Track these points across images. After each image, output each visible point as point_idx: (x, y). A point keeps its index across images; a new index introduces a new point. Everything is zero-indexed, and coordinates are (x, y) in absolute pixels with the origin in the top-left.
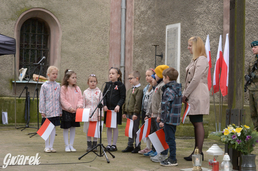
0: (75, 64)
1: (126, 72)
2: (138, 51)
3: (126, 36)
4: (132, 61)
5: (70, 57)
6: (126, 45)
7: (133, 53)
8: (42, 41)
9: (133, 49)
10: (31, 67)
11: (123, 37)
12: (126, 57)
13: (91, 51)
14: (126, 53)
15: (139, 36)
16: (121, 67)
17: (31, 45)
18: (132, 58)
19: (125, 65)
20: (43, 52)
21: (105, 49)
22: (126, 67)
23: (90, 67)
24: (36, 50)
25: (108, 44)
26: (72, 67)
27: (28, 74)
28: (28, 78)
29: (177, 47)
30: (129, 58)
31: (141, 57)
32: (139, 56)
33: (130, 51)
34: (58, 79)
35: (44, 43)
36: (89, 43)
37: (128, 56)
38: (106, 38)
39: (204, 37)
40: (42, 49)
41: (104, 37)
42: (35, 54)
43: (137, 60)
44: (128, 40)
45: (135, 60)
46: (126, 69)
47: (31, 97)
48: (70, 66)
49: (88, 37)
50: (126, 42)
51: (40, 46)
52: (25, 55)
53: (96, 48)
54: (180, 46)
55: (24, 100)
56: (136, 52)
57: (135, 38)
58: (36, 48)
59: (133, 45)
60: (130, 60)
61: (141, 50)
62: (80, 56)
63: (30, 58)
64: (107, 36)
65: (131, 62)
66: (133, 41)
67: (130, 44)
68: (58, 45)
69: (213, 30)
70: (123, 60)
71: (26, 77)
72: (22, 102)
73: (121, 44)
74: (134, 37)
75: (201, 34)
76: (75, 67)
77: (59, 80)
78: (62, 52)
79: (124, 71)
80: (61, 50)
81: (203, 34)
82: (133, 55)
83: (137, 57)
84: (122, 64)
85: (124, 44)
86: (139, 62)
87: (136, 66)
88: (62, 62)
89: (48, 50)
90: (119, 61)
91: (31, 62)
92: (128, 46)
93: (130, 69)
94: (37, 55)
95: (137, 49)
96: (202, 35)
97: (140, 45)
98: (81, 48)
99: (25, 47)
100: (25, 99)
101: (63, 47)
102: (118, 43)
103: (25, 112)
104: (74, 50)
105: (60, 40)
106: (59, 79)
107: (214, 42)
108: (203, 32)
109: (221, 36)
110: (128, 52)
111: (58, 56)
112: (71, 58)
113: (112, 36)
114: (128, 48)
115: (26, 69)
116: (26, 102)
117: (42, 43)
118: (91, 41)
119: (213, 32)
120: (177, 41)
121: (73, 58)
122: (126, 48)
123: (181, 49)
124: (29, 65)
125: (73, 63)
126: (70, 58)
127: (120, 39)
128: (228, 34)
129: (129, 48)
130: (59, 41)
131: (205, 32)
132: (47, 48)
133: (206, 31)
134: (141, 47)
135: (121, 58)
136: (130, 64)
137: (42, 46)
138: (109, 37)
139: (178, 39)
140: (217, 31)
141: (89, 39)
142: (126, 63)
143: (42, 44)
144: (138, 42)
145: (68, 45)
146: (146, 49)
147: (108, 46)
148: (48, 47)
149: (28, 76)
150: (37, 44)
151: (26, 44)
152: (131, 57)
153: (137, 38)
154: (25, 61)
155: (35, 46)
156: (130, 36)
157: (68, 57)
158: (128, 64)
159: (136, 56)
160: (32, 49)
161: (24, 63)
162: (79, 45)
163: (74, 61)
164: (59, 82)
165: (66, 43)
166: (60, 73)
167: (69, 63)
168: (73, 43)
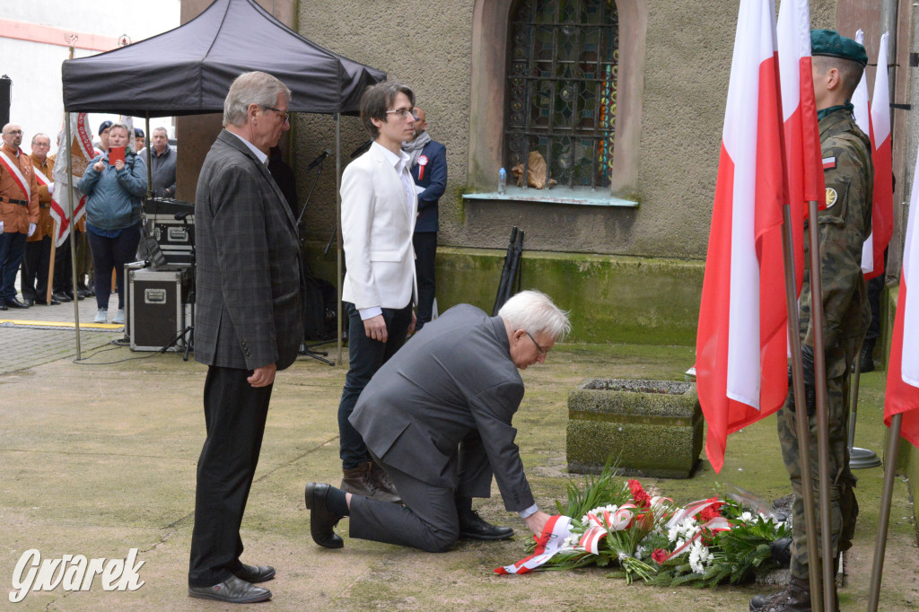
0: (698, 132)
5: (677, 108)
26: (685, 145)
34: (632, 189)
40: (597, 79)
55: (501, 258)
68: (633, 63)
72: (495, 265)
76: (698, 145)
77: (633, 192)
78: (648, 88)
80: (642, 83)
88: (647, 126)
101: (651, 70)
104: (693, 82)
105: (639, 45)
106: (634, 187)
111: (634, 104)
113: (848, 25)
116: (504, 267)
121: (687, 109)
125: (690, 130)
126: (677, 112)
145: (671, 65)
157: (669, 109)
162: (715, 62)
163: (692, 122)
164: (632, 198)
165: (664, 56)
166: (639, 165)
167: (675, 130)
168: (690, 57)
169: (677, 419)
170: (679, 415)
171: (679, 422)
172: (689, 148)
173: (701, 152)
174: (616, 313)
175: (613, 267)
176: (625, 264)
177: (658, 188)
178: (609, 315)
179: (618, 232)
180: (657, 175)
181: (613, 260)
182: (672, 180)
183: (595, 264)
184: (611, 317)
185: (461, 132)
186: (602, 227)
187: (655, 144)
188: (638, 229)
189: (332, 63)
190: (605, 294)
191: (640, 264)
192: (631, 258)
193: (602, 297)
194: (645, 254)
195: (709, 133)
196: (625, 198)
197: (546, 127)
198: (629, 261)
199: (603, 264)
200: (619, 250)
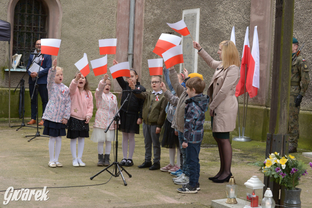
0: (77, 50)
1: (135, 60)
2: (149, 37)
3: (135, 19)
4: (142, 48)
5: (71, 42)
6: (135, 30)
7: (143, 39)
8: (40, 22)
9: (143, 34)
10: (26, 53)
11: (132, 20)
12: (135, 43)
13: (95, 36)
14: (135, 39)
15: (150, 20)
16: (129, 55)
17: (27, 27)
18: (141, 45)
19: (133, 52)
20: (41, 35)
21: (111, 33)
22: (134, 55)
23: (93, 54)
24: (32, 33)
25: (114, 28)
27: (22, 61)
28: (23, 66)
29: (195, 36)
30: (138, 45)
31: (153, 45)
32: (150, 43)
33: (139, 36)
35: (41, 25)
36: (93, 27)
37: (137, 42)
38: (112, 20)
39: (227, 27)
40: (39, 32)
41: (111, 19)
42: (31, 37)
43: (147, 48)
44: (138, 24)
45: (145, 47)
46: (134, 57)
47: (26, 88)
48: (71, 53)
49: (92, 20)
50: (135, 26)
51: (37, 28)
52: (19, 39)
53: (101, 32)
54: (198, 35)
56: (146, 38)
57: (146, 22)
58: (32, 31)
59: (143, 30)
60: (139, 47)
61: (152, 37)
62: (83, 41)
63: (25, 42)
64: (114, 19)
65: (140, 49)
66: (143, 26)
67: (140, 28)
68: (57, 28)
69: (238, 20)
70: (131, 47)
71: (20, 65)
72: (16, 93)
73: (130, 28)
74: (145, 20)
75: (224, 23)
76: (77, 54)
79: (132, 59)
80: (60, 34)
81: (226, 23)
82: (143, 41)
83: (148, 44)
84: (130, 52)
85: (133, 29)
86: (150, 50)
87: (146, 54)
89: (46, 34)
90: (127, 48)
91: (26, 47)
92: (138, 31)
93: (139, 58)
94: (33, 39)
95: (147, 35)
96: (225, 25)
97: (152, 31)
98: (84, 32)
99: (19, 30)
100: (19, 91)
101: (63, 30)
102: (127, 27)
103: (19, 105)
104: (76, 35)
105: (60, 22)
107: (238, 33)
108: (226, 20)
109: (248, 27)
110: (138, 38)
113: (120, 19)
114: (137, 33)
115: (21, 55)
116: (20, 94)
117: (40, 25)
118: (96, 24)
119: (238, 22)
120: (195, 29)
121: (74, 43)
122: (135, 33)
123: (199, 38)
124: (24, 51)
125: (75, 50)
126: (71, 44)
127: (128, 22)
128: (256, 27)
129: (139, 33)
130: (58, 23)
131: (228, 21)
132: (44, 31)
133: (230, 19)
134: (152, 32)
135: (129, 45)
136: (139, 52)
137: (39, 29)
138: (116, 20)
139: (197, 26)
140: (243, 21)
141: (93, 21)
142: (134, 50)
143: (40, 27)
144: (149, 27)
145: (69, 29)
146: (158, 35)
147: (115, 30)
148: (46, 30)
149: (23, 64)
150: (34, 26)
151: (21, 26)
152: (140, 43)
153: (148, 22)
154: (19, 45)
155: (31, 28)
156: (140, 20)
157: (69, 43)
158: (137, 51)
159: (146, 42)
160: (27, 31)
161: (19, 47)
162: (82, 29)
163: (75, 47)
165: (67, 26)
167: (70, 49)
168: (75, 27)
172: (74, 55)
173: (78, 56)
177: (65, 68)
180: (65, 63)
182: (69, 65)
187: (64, 54)
195: (80, 51)
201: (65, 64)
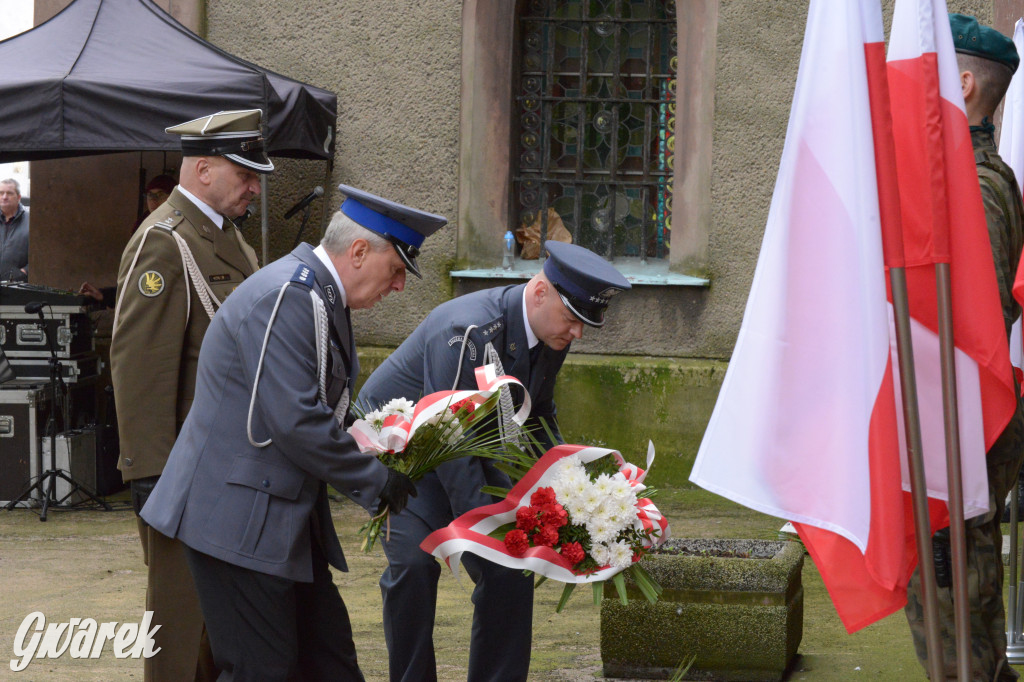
5: (765, 140)
8: (648, 55)
17: (603, 77)
24: (614, 103)
34: (700, 260)
40: (647, 100)
68: (698, 76)
77: (702, 265)
78: (720, 111)
80: (712, 106)
88: (721, 168)
101: (725, 85)
105: (707, 49)
106: (703, 257)
111: (701, 135)
112: (770, 144)
117: (648, 67)
126: (764, 146)
137: (648, 83)
143: (648, 74)
145: (754, 78)
157: (752, 141)
164: (701, 273)
165: (744, 64)
166: (710, 225)
167: (762, 172)
168: (782, 65)
169: (763, 595)
170: (765, 589)
171: (766, 600)
174: (679, 444)
175: (673, 375)
176: (691, 371)
177: (738, 258)
178: (670, 446)
179: (680, 323)
180: (735, 239)
181: (674, 366)
183: (647, 372)
184: (672, 449)
185: (447, 179)
186: (657, 317)
187: (732, 194)
188: (710, 319)
189: (254, 79)
190: (662, 415)
191: (713, 371)
192: (700, 362)
193: (659, 420)
194: (721, 355)
196: (689, 273)
197: (574, 171)
198: (697, 366)
199: (658, 371)
200: (682, 351)
201: (736, 243)
